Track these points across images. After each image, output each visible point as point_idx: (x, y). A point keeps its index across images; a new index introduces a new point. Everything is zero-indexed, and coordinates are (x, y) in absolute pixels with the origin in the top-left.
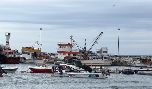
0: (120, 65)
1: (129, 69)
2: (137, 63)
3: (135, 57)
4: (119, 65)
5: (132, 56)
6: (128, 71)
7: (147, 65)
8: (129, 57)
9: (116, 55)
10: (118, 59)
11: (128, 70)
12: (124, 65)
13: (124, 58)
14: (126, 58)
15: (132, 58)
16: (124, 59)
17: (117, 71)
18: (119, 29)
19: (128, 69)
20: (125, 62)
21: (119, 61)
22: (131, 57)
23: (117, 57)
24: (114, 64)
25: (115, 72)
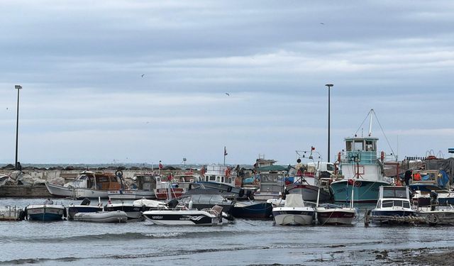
0: (24, 194)
1: (48, 206)
2: (79, 188)
3: (69, 169)
4: (18, 194)
5: (60, 168)
6: (43, 212)
7: (109, 193)
8: (51, 169)
9: (10, 166)
10: (17, 177)
11: (45, 208)
12: (34, 194)
13: (33, 173)
14: (41, 174)
15: (58, 173)
16: (36, 178)
17: (12, 215)
18: (18, 87)
19: (43, 206)
20: (37, 184)
21: (20, 183)
22: (54, 168)
23: (14, 169)
24: (4, 192)
25: (7, 215)
